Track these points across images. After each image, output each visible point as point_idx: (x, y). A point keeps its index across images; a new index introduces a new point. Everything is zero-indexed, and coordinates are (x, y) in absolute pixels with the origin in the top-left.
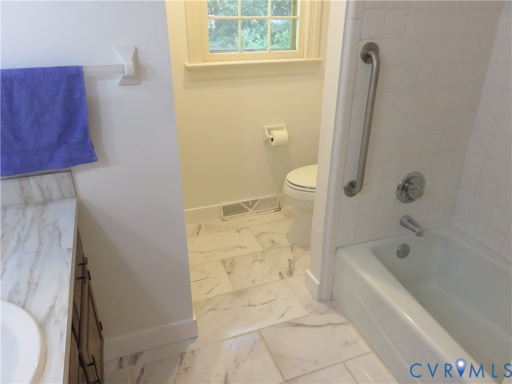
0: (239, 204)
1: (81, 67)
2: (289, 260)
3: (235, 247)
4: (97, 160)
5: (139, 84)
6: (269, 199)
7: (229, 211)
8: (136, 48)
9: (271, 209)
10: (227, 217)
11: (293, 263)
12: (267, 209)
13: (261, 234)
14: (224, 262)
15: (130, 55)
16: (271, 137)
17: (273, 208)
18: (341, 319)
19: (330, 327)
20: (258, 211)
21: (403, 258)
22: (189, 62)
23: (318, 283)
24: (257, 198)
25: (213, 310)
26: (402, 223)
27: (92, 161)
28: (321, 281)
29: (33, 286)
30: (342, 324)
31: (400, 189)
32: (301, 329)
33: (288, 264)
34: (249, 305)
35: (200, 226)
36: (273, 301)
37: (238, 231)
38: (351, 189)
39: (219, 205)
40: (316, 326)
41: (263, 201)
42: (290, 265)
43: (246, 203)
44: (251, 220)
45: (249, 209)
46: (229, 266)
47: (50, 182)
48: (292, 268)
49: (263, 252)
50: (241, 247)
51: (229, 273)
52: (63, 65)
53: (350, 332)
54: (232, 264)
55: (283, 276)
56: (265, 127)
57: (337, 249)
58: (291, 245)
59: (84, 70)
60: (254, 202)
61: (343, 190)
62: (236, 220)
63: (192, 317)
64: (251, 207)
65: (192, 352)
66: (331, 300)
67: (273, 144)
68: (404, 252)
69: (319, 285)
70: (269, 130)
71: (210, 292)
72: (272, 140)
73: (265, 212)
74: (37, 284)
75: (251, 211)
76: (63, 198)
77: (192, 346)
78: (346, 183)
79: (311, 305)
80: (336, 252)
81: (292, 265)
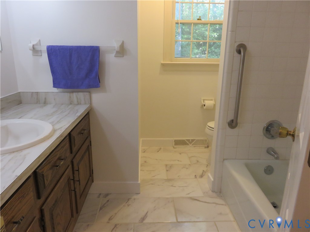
0: (184, 140)
1: (99, 47)
2: (203, 171)
3: (175, 160)
4: (100, 87)
5: (123, 57)
6: (203, 140)
7: (178, 143)
8: (123, 41)
9: (202, 146)
10: (176, 146)
11: (205, 172)
12: (201, 146)
13: (192, 157)
14: (166, 165)
15: (120, 44)
16: (204, 103)
17: (204, 146)
18: (223, 202)
19: (214, 205)
20: (195, 146)
21: (269, 174)
22: (163, 61)
23: (212, 180)
24: (195, 139)
25: (152, 184)
26: (268, 152)
27: (98, 87)
28: (214, 178)
29: (58, 122)
30: (222, 205)
31: (265, 129)
32: (196, 202)
33: (202, 172)
34: (172, 186)
35: (161, 148)
36: (186, 186)
37: (180, 154)
38: (233, 124)
39: (173, 139)
40: (206, 202)
41: (198, 140)
42: (203, 173)
43: (188, 140)
44: (190, 150)
45: (189, 144)
46: (169, 168)
47: (81, 96)
48: (204, 174)
49: (190, 165)
50: (178, 161)
51: (167, 171)
52: (92, 45)
53: (226, 209)
54: (170, 167)
55: (197, 177)
56: (202, 98)
57: (224, 160)
58: (208, 164)
59: (100, 48)
60: (193, 140)
61: (227, 124)
62: (181, 148)
63: (138, 181)
64: (191, 143)
65: (134, 199)
66: (220, 192)
67: (205, 108)
68: (269, 170)
69: (213, 181)
70: (204, 100)
71: (154, 176)
72: (205, 105)
73: (199, 147)
74: (60, 122)
75: (191, 145)
76: (85, 104)
77: (135, 197)
78: (229, 120)
79: (207, 193)
80: (223, 162)
81: (204, 173)
